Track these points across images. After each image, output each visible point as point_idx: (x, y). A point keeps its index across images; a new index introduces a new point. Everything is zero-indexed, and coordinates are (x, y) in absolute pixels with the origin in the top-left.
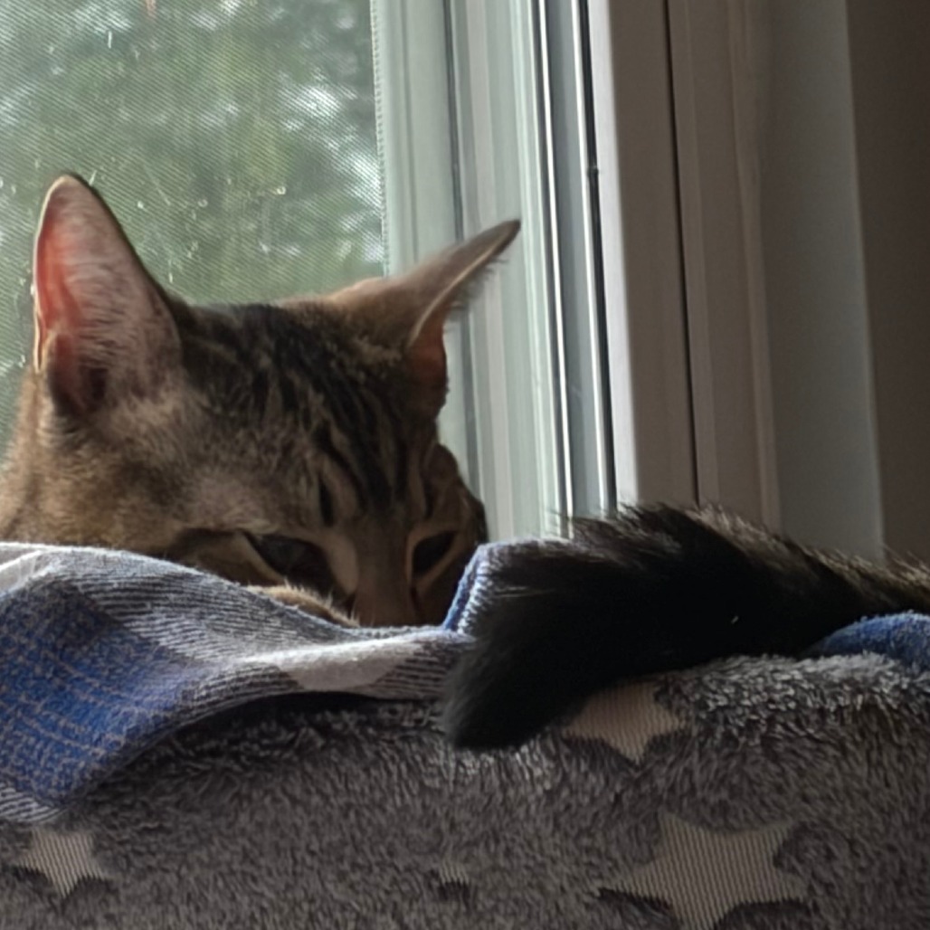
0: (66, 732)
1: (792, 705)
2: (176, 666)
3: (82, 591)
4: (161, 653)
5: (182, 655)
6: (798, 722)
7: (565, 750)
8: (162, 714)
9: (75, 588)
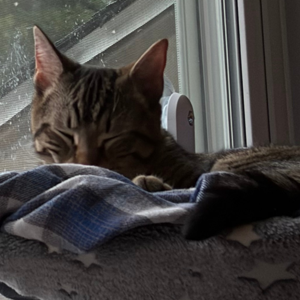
0: (88, 232)
1: (292, 234)
2: (118, 214)
3: (92, 190)
4: (114, 209)
5: (120, 210)
6: (293, 238)
7: (227, 243)
8: (115, 230)
9: (90, 189)
